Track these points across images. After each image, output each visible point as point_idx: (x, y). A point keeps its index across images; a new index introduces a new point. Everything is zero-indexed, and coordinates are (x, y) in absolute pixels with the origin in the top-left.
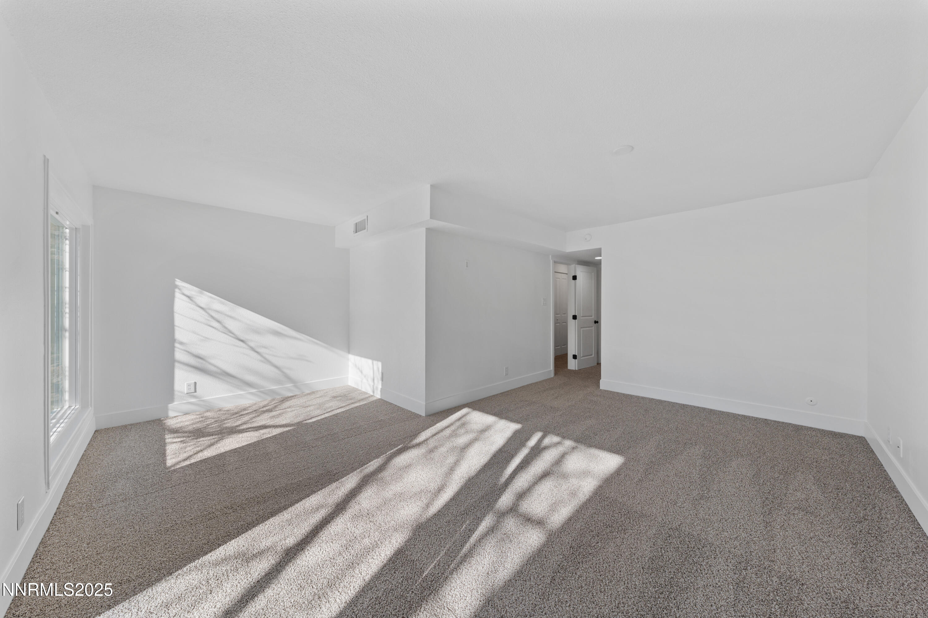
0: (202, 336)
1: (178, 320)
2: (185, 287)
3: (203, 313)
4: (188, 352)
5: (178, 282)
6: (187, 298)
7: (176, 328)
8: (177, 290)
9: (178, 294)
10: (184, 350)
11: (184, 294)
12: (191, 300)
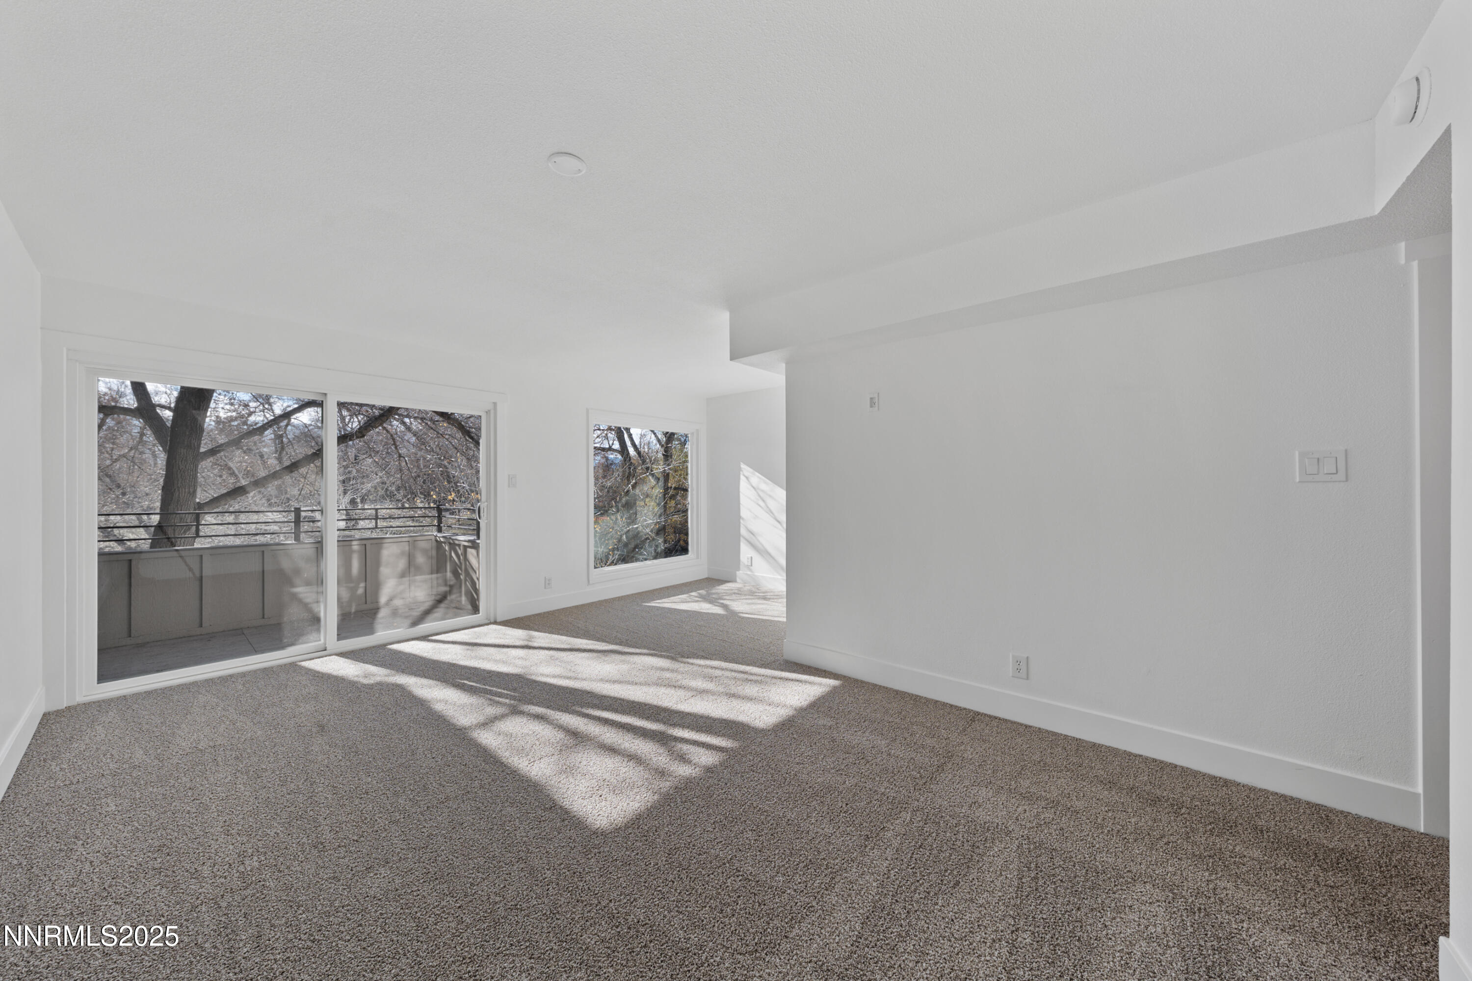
0: (754, 515)
1: (742, 499)
2: (746, 470)
3: (755, 493)
4: (748, 530)
5: (742, 465)
6: (747, 479)
7: (741, 506)
8: (741, 472)
9: (742, 477)
10: (745, 528)
11: (744, 475)
12: (750, 482)
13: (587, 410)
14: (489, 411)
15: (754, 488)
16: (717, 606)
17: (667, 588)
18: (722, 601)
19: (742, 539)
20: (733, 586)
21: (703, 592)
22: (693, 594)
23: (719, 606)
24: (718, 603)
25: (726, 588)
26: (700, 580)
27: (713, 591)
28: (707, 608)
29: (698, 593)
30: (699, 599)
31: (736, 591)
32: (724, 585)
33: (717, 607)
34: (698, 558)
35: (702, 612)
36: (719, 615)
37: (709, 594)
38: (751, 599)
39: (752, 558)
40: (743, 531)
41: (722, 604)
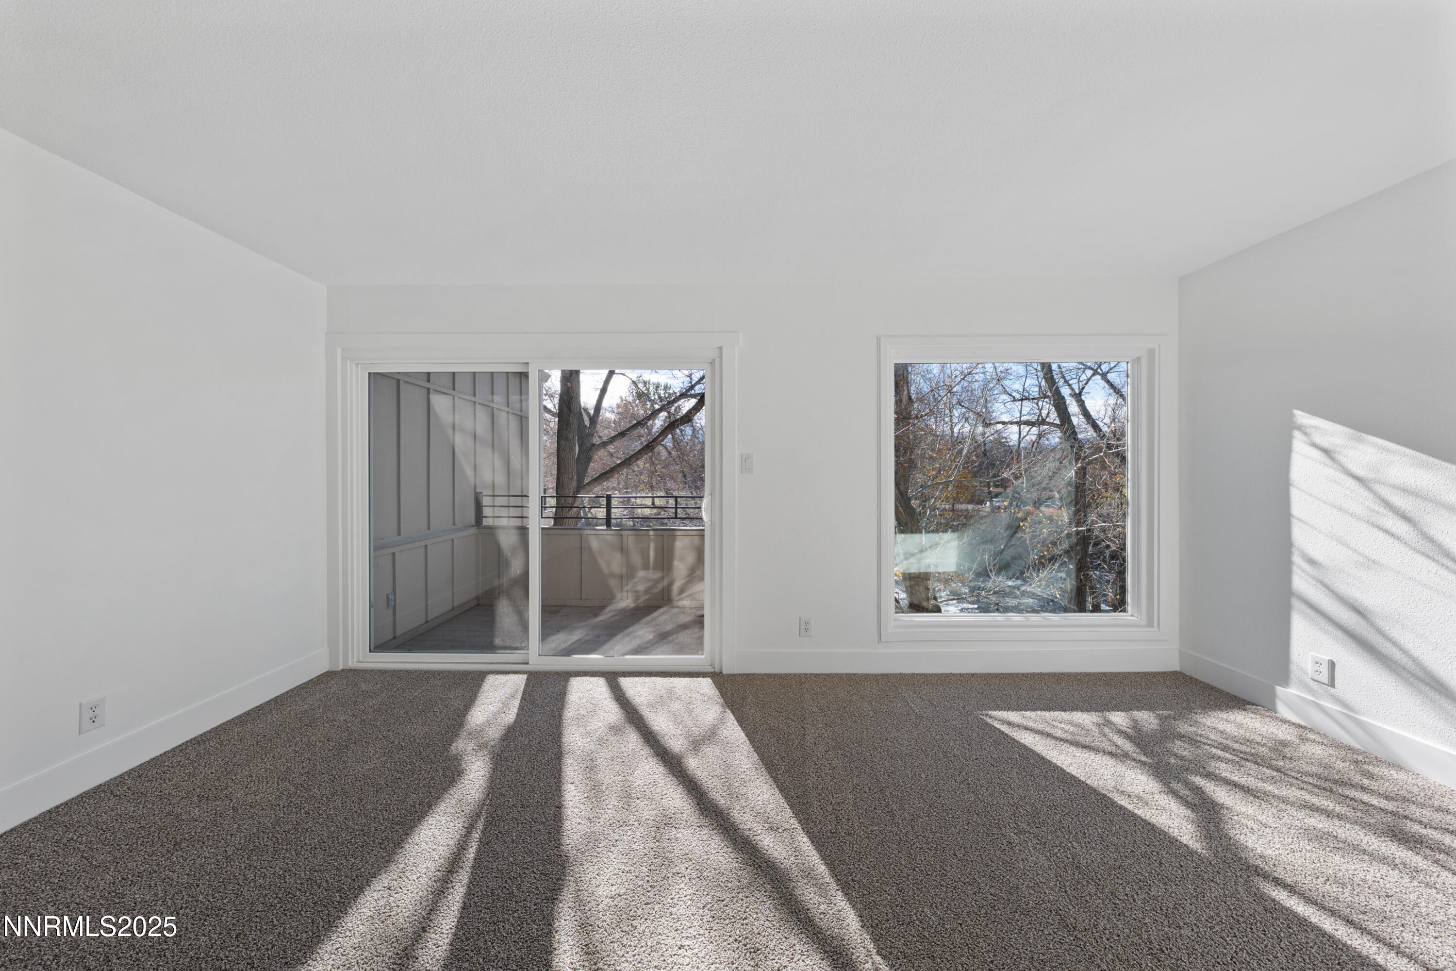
0: (1360, 554)
1: (1299, 505)
2: (1316, 428)
3: (1363, 492)
4: (1327, 587)
5: (1302, 417)
6: (1323, 454)
7: (1294, 521)
8: (1297, 434)
9: (1299, 445)
10: (1313, 578)
11: (1314, 445)
12: (1332, 458)
13: (878, 340)
14: (714, 360)
15: (1358, 479)
16: (1175, 794)
17: (1059, 678)
18: (1198, 780)
19: (1295, 603)
20: (1258, 725)
21: (1147, 719)
22: (1118, 718)
23: (1187, 804)
24: (1188, 784)
25: (1229, 728)
26: (1155, 674)
27: (1184, 728)
28: (1138, 790)
29: (1135, 721)
30: (1127, 746)
31: (1263, 751)
32: (1224, 715)
33: (1174, 805)
34: (1150, 624)
35: (1113, 803)
36: (1174, 842)
37: (1166, 734)
38: (1329, 814)
39: (1332, 665)
40: (1301, 583)
41: (1198, 791)
